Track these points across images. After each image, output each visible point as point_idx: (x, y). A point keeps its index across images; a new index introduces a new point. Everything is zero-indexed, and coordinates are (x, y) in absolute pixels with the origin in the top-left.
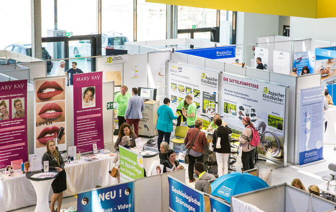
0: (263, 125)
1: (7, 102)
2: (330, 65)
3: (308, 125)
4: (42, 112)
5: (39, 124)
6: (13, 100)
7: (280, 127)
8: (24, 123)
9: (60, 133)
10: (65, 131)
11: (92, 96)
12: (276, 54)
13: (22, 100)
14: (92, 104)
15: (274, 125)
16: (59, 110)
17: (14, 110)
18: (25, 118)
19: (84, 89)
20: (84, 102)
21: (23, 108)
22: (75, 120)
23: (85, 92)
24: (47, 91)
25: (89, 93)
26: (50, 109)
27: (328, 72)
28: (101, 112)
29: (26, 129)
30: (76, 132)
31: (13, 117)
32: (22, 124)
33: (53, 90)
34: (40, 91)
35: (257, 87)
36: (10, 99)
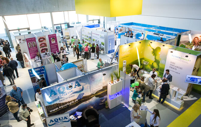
0: (100, 45)
1: (31, 43)
2: (122, 28)
3: (110, 44)
4: (41, 45)
5: (41, 48)
6: (32, 43)
7: (104, 45)
8: (37, 48)
9: (47, 50)
10: (48, 49)
11: (54, 40)
12: (111, 25)
13: (35, 42)
14: (54, 42)
15: (102, 44)
16: (45, 44)
17: (33, 45)
18: (37, 46)
19: (51, 38)
20: (52, 42)
21: (36, 44)
22: (50, 46)
23: (52, 39)
24: (41, 40)
25: (53, 39)
26: (43, 44)
27: (122, 30)
28: (57, 44)
29: (37, 49)
30: (51, 49)
31: (33, 46)
32: (36, 48)
33: (43, 39)
34: (39, 40)
35: (99, 35)
36: (31, 42)
